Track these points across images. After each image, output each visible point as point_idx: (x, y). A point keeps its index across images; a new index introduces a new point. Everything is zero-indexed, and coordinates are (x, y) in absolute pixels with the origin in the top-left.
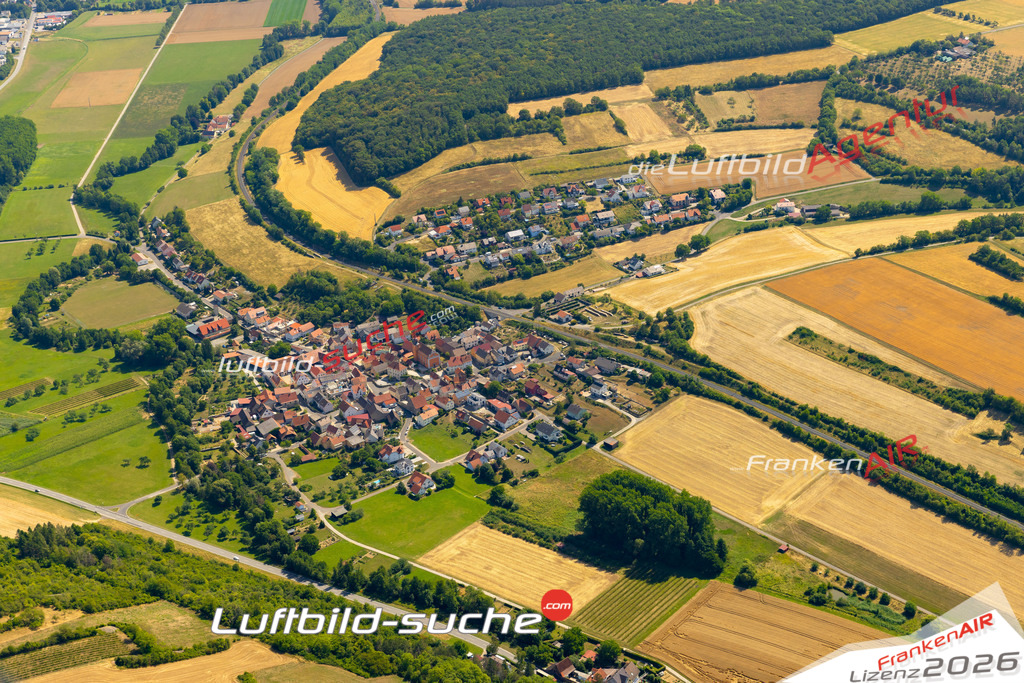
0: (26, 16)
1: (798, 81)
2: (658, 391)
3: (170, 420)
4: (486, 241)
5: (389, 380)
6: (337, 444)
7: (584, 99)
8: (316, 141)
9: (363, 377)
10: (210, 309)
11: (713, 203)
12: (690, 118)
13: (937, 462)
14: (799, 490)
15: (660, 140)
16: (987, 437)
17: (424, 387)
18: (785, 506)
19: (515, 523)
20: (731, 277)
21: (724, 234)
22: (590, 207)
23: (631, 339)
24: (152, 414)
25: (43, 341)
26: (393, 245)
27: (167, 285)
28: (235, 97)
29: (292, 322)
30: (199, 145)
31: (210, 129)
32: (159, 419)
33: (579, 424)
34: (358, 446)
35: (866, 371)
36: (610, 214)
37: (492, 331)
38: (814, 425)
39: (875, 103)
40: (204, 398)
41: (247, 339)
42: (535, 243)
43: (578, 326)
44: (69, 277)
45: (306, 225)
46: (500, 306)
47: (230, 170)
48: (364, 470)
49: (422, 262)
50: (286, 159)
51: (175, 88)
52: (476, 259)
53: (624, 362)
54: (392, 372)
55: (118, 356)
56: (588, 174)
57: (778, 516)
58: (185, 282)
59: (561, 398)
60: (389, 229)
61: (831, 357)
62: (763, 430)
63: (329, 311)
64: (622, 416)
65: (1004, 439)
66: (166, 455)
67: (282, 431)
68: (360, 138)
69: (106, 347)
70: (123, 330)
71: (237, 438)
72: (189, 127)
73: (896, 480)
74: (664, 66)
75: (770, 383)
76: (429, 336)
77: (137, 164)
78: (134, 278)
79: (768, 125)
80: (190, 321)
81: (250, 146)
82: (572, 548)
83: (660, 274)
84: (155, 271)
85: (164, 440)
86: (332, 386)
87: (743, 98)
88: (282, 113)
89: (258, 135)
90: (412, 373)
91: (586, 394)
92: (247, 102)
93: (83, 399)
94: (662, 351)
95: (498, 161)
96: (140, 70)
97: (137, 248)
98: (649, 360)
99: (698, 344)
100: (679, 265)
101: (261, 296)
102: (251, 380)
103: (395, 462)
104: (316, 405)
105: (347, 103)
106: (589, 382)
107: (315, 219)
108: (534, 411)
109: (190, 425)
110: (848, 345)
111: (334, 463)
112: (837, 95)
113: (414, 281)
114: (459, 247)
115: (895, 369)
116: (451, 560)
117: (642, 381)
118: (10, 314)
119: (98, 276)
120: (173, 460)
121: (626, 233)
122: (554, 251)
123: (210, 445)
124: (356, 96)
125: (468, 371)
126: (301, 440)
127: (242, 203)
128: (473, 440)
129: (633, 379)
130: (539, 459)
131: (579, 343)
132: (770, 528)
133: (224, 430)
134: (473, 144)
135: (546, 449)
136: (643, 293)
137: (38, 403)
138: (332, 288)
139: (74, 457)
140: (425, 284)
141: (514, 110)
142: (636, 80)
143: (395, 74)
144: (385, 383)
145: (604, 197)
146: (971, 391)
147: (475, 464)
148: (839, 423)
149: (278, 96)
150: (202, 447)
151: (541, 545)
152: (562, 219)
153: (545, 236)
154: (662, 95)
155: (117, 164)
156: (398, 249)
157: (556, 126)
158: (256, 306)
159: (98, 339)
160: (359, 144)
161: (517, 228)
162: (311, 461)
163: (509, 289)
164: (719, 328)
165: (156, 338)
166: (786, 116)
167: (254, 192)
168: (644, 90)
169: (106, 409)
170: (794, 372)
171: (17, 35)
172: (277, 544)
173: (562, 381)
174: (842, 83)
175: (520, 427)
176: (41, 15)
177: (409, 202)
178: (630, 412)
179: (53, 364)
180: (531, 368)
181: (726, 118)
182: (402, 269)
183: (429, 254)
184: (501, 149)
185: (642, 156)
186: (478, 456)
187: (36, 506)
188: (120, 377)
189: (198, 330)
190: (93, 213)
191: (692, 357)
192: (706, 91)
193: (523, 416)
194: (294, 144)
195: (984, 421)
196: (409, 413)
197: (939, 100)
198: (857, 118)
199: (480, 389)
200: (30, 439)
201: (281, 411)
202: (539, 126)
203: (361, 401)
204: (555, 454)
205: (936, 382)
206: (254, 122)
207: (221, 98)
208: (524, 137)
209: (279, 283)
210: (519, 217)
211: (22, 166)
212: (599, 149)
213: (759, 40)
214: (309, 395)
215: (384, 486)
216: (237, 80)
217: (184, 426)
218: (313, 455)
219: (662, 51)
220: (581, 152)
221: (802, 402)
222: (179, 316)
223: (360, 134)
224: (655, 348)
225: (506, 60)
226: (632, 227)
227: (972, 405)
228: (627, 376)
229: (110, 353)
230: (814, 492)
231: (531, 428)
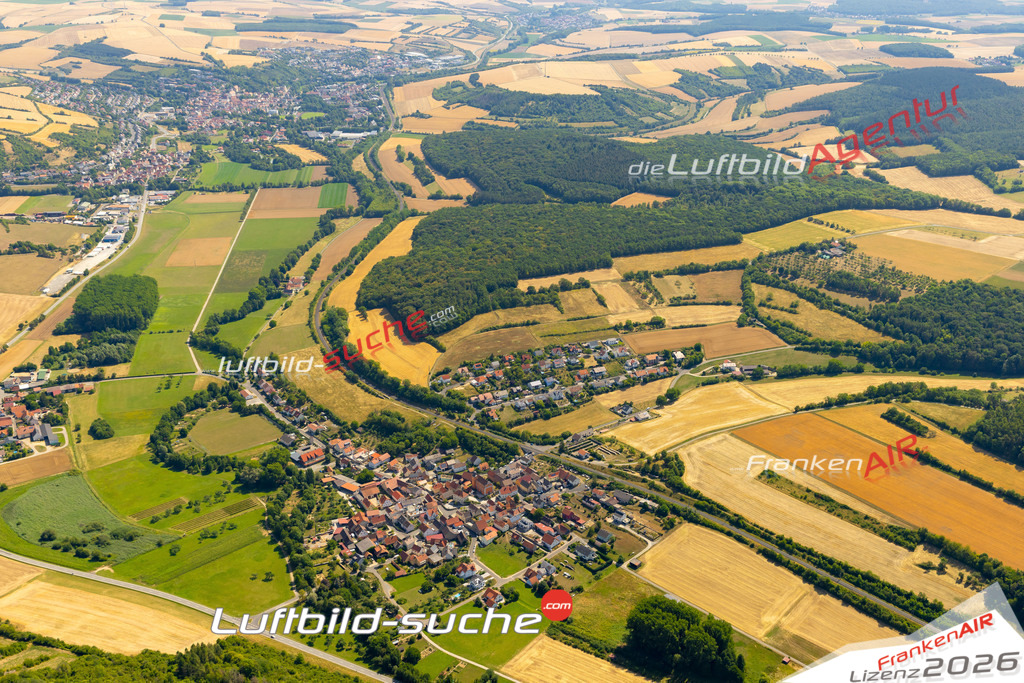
0: (141, 193)
1: (723, 270)
2: (665, 519)
3: (288, 539)
4: (515, 390)
5: (454, 504)
6: (422, 561)
7: (573, 278)
8: (375, 303)
9: (435, 503)
10: (306, 439)
11: (675, 362)
12: (651, 295)
13: (893, 588)
14: (788, 608)
15: (631, 311)
16: (927, 567)
17: (484, 512)
18: (779, 622)
19: (573, 635)
20: (704, 425)
21: (687, 387)
22: (587, 363)
23: (637, 474)
24: (270, 532)
25: (176, 465)
26: (444, 391)
27: (270, 418)
28: (304, 263)
29: (372, 452)
30: (282, 301)
31: (289, 288)
32: (277, 536)
33: (608, 546)
34: (438, 563)
35: (823, 508)
36: (602, 369)
37: (530, 465)
38: (791, 552)
39: (781, 288)
40: (310, 518)
41: (338, 466)
42: (551, 391)
43: (595, 462)
44: (192, 409)
45: (376, 373)
46: (532, 443)
47: (309, 324)
48: (446, 585)
49: (468, 405)
50: (353, 316)
51: (258, 253)
52: (507, 404)
53: (635, 494)
54: (457, 498)
55: (238, 479)
56: (582, 336)
57: (776, 631)
58: (284, 415)
59: (590, 523)
60: (441, 377)
61: (793, 495)
62: (751, 555)
63: (402, 445)
64: (640, 540)
65: (941, 570)
66: (285, 570)
67: (377, 550)
68: (411, 305)
69: (228, 471)
70: (240, 456)
71: (341, 555)
72: (274, 287)
73: (864, 602)
74: (626, 255)
75: (751, 516)
76: (481, 467)
77: (237, 315)
78: (245, 412)
79: (706, 302)
80: (291, 448)
81: (324, 305)
82: (622, 658)
83: (647, 419)
84: (261, 406)
85: (283, 556)
86: (411, 509)
87: (685, 280)
88: (343, 278)
89: (327, 295)
90: (472, 499)
91: (610, 520)
92: (314, 267)
93: (214, 517)
94: (663, 485)
95: (516, 325)
96: (229, 239)
97: (244, 385)
98: (655, 493)
99: (689, 480)
100: (660, 412)
101: (346, 430)
102: (345, 502)
103: (470, 578)
104: (401, 525)
105: (396, 275)
106: (611, 510)
107: (383, 368)
108: (571, 534)
109: (303, 542)
110: (805, 485)
111: (421, 579)
112: (753, 281)
113: (464, 421)
114: (495, 394)
115: (845, 507)
116: (528, 669)
117: (653, 510)
118: (148, 440)
119: (215, 408)
120: (291, 574)
121: (616, 384)
122: (565, 398)
123: (320, 561)
124: (402, 269)
125: (516, 498)
126: (392, 556)
127: (322, 351)
128: (528, 558)
129: (644, 509)
130: (582, 576)
131: (600, 477)
132: (771, 640)
133: (329, 547)
134: (496, 311)
135: (585, 567)
136: (639, 436)
137: (177, 520)
138: (403, 425)
139: (212, 571)
140: (472, 424)
141: (523, 285)
142: (608, 265)
143: (428, 253)
144: (451, 507)
145: (597, 355)
146: (909, 529)
147: (532, 581)
148: (810, 552)
149: (339, 265)
150: (314, 562)
151: (597, 656)
152: (568, 372)
153: (557, 386)
154: (628, 277)
155: (222, 315)
156: (449, 394)
157: (555, 300)
158: (343, 438)
159: (221, 464)
160: (412, 309)
161: (536, 379)
162: (402, 576)
163: (536, 428)
164: (703, 468)
165: (270, 466)
166: (718, 296)
167: (331, 342)
168: (614, 273)
169: (233, 527)
170: (767, 506)
171: (135, 208)
172: (388, 657)
173: (590, 509)
174: (755, 272)
175: (562, 547)
176: (152, 193)
177: (453, 356)
178: (646, 537)
179: (187, 485)
180: (564, 497)
181: (676, 296)
182: (453, 411)
183: (473, 399)
184: (517, 315)
185: (621, 324)
186: (534, 574)
187: (184, 618)
188: (241, 498)
189: (300, 458)
190: (206, 354)
191: (687, 491)
192: (658, 275)
193: (564, 538)
194: (358, 305)
195: (921, 554)
196: (474, 533)
197: (827, 288)
198: (769, 299)
199: (527, 514)
200: (173, 554)
201: (373, 531)
202: (543, 299)
203: (436, 523)
204: (594, 572)
205: (879, 519)
206: (323, 285)
207: (294, 263)
208: (533, 307)
209: (360, 418)
210: (536, 370)
211: (148, 314)
212: (588, 318)
213: (691, 237)
214: (395, 518)
215: (463, 600)
216: (304, 249)
217: (298, 544)
218: (404, 570)
219: (623, 243)
220: (575, 320)
221: (779, 532)
222: (284, 445)
223: (411, 301)
224: (657, 482)
225: (512, 247)
226: (621, 380)
227: (911, 540)
228: (640, 506)
229: (230, 476)
230: (800, 610)
231: (572, 548)
